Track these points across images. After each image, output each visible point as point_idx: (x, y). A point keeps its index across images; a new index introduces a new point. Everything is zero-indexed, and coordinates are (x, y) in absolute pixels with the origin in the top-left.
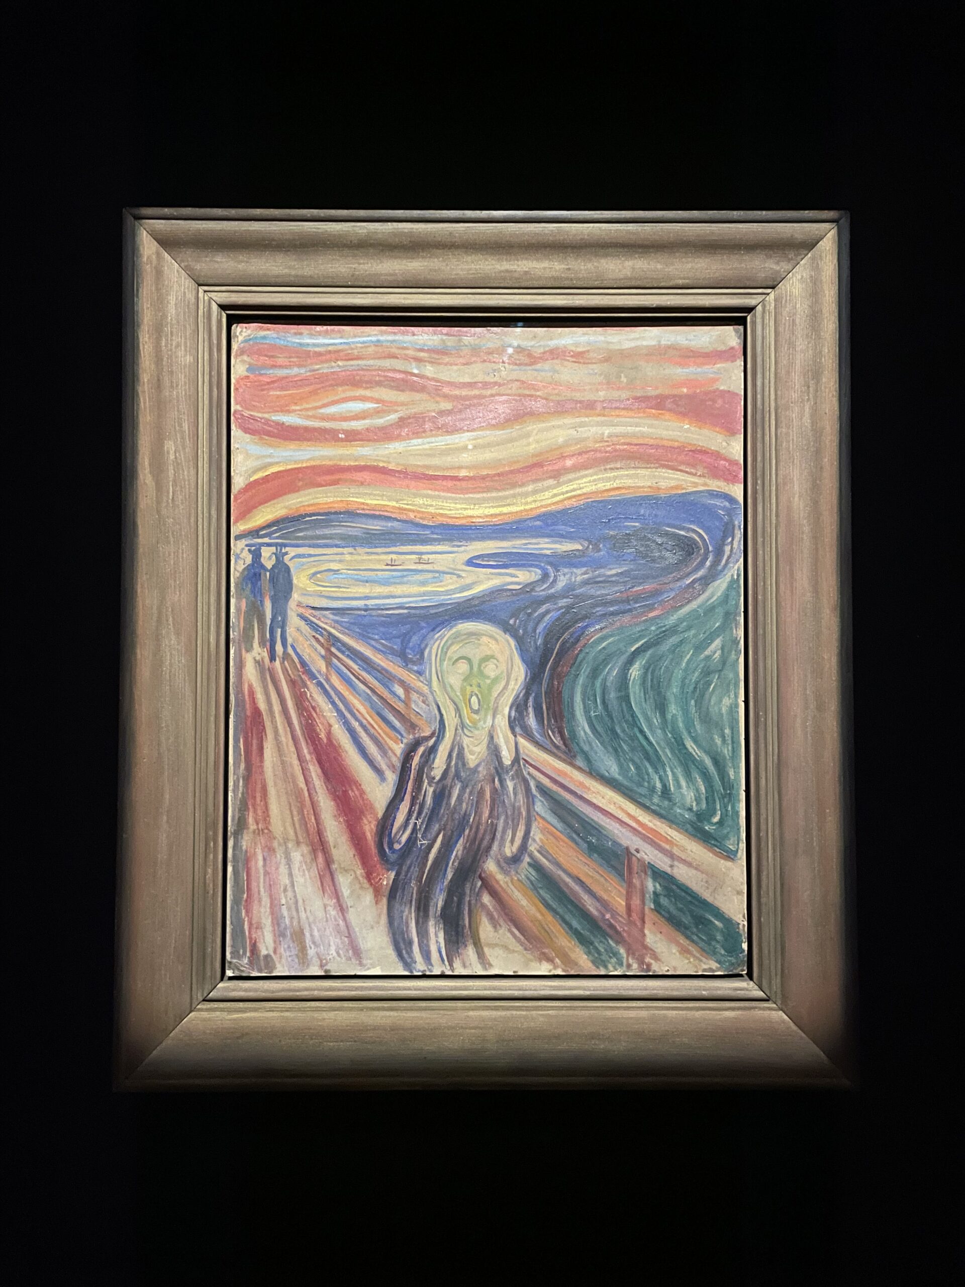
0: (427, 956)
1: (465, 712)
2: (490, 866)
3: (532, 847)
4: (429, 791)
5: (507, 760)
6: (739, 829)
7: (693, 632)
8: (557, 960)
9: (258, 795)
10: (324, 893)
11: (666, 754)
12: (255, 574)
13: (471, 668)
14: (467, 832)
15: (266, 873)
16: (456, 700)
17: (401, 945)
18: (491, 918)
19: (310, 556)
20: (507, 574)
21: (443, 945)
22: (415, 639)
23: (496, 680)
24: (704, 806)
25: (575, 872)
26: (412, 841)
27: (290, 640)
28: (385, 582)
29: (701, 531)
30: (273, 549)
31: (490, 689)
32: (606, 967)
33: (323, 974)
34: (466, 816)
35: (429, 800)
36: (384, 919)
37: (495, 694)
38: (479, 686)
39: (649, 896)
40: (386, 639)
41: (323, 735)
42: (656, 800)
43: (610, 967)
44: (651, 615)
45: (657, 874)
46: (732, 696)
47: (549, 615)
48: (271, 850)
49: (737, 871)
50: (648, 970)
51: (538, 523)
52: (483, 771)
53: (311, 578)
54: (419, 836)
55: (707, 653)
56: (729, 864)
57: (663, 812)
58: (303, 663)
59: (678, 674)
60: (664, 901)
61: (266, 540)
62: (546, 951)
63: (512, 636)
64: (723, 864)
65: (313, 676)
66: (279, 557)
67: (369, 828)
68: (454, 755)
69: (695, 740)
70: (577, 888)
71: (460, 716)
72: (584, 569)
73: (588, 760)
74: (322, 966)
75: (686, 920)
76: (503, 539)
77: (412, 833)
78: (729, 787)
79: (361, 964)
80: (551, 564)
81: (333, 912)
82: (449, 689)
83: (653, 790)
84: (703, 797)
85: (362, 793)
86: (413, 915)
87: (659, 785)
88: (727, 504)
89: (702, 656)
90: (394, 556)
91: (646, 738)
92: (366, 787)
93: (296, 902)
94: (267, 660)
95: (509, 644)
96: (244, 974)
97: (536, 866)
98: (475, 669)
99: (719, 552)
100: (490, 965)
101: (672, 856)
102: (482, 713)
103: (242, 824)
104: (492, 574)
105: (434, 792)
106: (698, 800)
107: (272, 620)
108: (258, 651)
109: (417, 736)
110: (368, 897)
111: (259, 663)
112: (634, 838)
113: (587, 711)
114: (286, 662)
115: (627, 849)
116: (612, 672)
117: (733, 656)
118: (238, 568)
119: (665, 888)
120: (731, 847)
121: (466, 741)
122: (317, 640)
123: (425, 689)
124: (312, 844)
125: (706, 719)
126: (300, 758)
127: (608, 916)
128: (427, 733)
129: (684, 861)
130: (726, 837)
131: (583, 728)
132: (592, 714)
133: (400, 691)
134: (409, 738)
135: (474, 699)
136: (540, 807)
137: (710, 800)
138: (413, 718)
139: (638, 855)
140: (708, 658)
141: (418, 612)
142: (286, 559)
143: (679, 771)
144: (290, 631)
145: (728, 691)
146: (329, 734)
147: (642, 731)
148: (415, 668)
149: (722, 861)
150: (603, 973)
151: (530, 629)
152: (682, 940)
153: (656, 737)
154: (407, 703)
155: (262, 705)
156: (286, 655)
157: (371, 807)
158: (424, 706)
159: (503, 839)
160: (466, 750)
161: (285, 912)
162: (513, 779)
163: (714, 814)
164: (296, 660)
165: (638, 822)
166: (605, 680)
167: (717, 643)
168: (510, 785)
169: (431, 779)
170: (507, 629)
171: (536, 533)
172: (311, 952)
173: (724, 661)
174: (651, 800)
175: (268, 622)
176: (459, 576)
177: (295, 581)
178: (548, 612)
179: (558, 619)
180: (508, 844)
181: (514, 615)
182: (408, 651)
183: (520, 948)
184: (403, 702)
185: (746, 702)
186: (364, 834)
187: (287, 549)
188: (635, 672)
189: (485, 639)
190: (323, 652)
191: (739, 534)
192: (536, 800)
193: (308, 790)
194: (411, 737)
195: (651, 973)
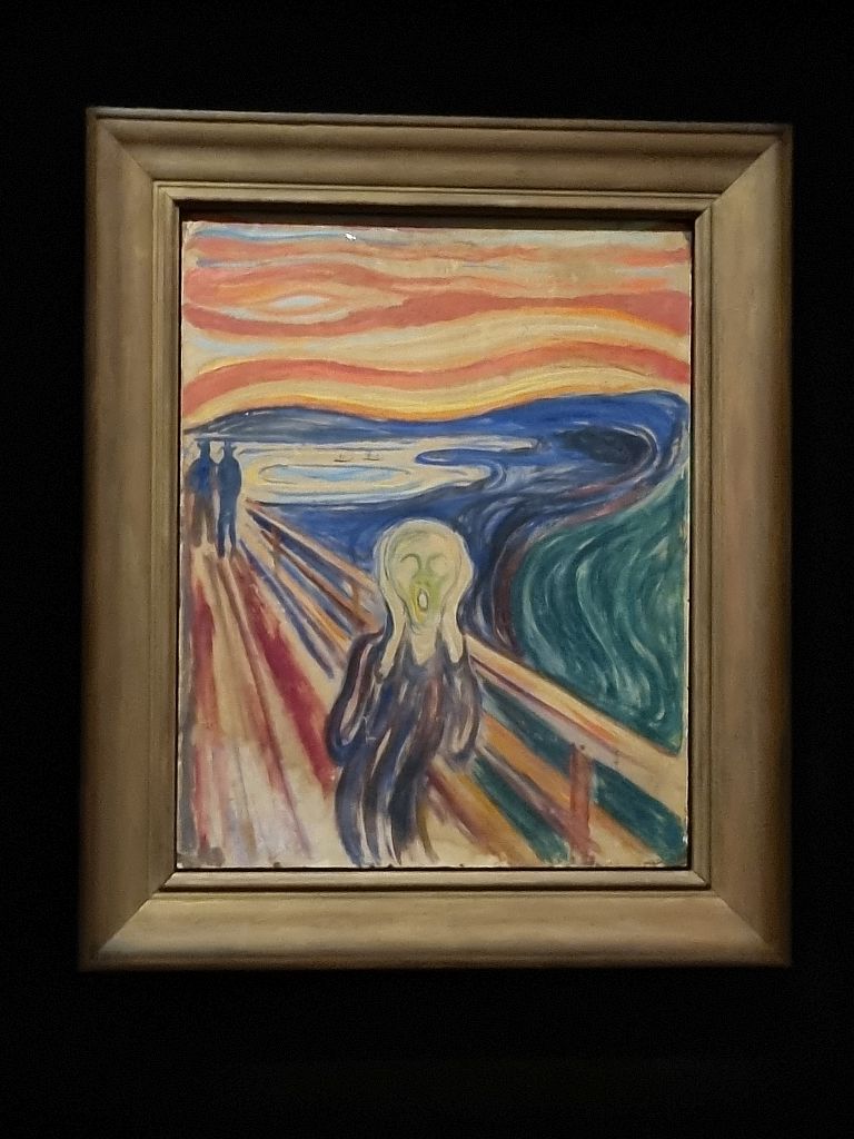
0: (374, 849)
1: (413, 611)
2: (438, 762)
3: (480, 744)
4: (377, 688)
5: (455, 657)
6: (681, 728)
7: (640, 531)
8: (503, 854)
9: (207, 689)
10: (272, 785)
11: (612, 653)
12: (204, 469)
13: (420, 567)
14: (414, 729)
15: (215, 767)
16: (405, 598)
17: (349, 840)
18: (439, 814)
19: (259, 451)
20: (457, 472)
21: (390, 839)
22: (364, 536)
23: (444, 578)
24: (648, 703)
25: (522, 768)
26: (360, 737)
27: (238, 537)
28: (333, 478)
29: (648, 431)
30: (222, 444)
31: (438, 585)
32: (551, 861)
33: (271, 866)
34: (413, 714)
35: (377, 697)
36: (332, 814)
37: (443, 592)
38: (427, 584)
39: (594, 791)
40: (334, 536)
41: (271, 632)
42: (602, 698)
43: (555, 860)
44: (599, 514)
45: (601, 769)
46: (678, 595)
47: (497, 512)
48: (218, 745)
49: (678, 768)
50: (592, 862)
51: (487, 420)
52: (431, 670)
53: (260, 473)
54: (368, 732)
55: (654, 552)
56: (672, 760)
57: (609, 710)
58: (252, 559)
59: (625, 573)
60: (608, 797)
61: (215, 435)
62: (490, 844)
63: (460, 534)
64: (667, 761)
65: (261, 572)
66: (228, 452)
67: (318, 724)
68: (403, 653)
69: (641, 640)
70: (523, 784)
71: (409, 614)
72: (534, 467)
73: (535, 657)
74: (270, 859)
75: (630, 815)
76: (453, 435)
77: (360, 730)
78: (674, 686)
79: (310, 858)
80: (499, 461)
81: (282, 807)
82: (397, 587)
83: (599, 687)
84: (648, 695)
85: (311, 689)
86: (361, 809)
87: (605, 684)
88: (675, 405)
89: (650, 555)
90: (344, 452)
91: (593, 637)
92: (314, 684)
93: (245, 797)
94: (216, 555)
95: (459, 542)
96: (195, 867)
97: (483, 762)
98: (424, 567)
99: (667, 452)
100: (437, 858)
101: (616, 753)
102: (430, 610)
103: (191, 718)
104: (440, 470)
105: (382, 689)
106: (643, 696)
107: (221, 515)
108: (206, 547)
109: (366, 633)
110: (316, 792)
111: (207, 559)
112: (581, 736)
113: (535, 610)
114: (235, 559)
115: (573, 745)
116: (560, 571)
117: (679, 555)
118: (187, 461)
119: (609, 784)
120: (674, 743)
121: (414, 640)
122: (266, 536)
123: (373, 586)
124: (260, 739)
125: (652, 617)
126: (249, 654)
127: (553, 811)
128: (375, 630)
129: (627, 757)
130: (668, 734)
131: (531, 625)
132: (540, 613)
133: (348, 588)
134: (357, 634)
135: (422, 597)
136: (488, 704)
137: (655, 697)
138: (363, 616)
139: (584, 752)
140: (654, 558)
141: (367, 509)
142: (235, 455)
143: (624, 669)
144: (238, 526)
145: (674, 590)
146: (277, 631)
147: (589, 630)
148: (364, 564)
149: (665, 758)
150: (547, 865)
151: (479, 527)
152: (625, 834)
153: (602, 637)
154: (355, 599)
155: (211, 601)
156: (234, 551)
157: (318, 703)
158: (371, 602)
159: (450, 736)
160: (414, 649)
161: (234, 807)
162: (460, 677)
163: (657, 711)
164: (245, 556)
165: (582, 718)
166: (552, 580)
167: (663, 543)
168: (458, 682)
169: (379, 677)
170: (456, 527)
171: (486, 430)
172: (260, 845)
173: (670, 559)
174: (598, 698)
175: (217, 517)
176: (407, 473)
177: (243, 476)
178: (495, 511)
179: (507, 517)
180: (455, 740)
181: (464, 512)
182: (356, 548)
183: (466, 842)
184: (351, 598)
185: (691, 601)
186: (312, 729)
187: (237, 444)
188: (583, 571)
189: (434, 537)
190: (271, 548)
191: (686, 435)
192: (484, 698)
193: (257, 686)
194: (359, 634)
195: (594, 866)
